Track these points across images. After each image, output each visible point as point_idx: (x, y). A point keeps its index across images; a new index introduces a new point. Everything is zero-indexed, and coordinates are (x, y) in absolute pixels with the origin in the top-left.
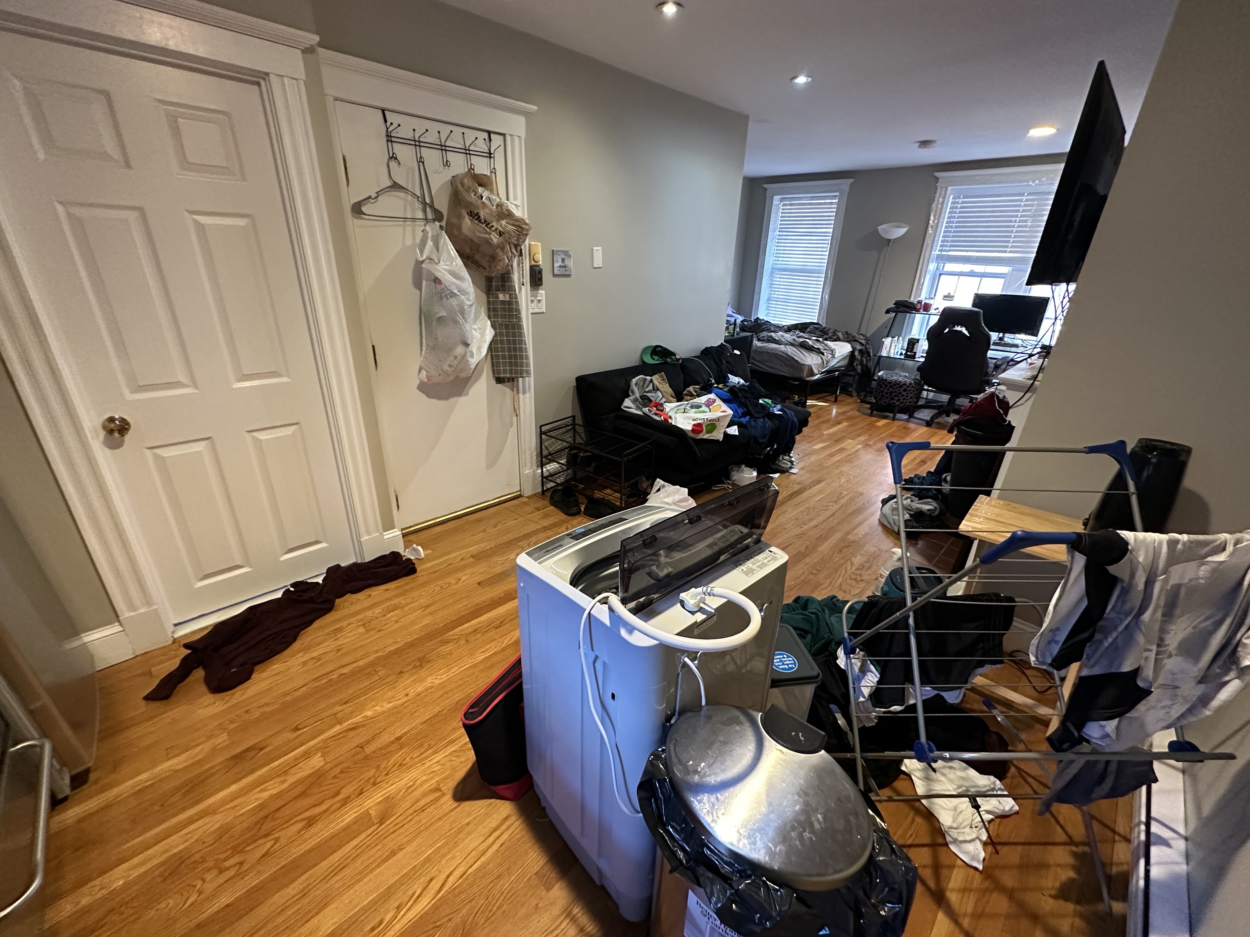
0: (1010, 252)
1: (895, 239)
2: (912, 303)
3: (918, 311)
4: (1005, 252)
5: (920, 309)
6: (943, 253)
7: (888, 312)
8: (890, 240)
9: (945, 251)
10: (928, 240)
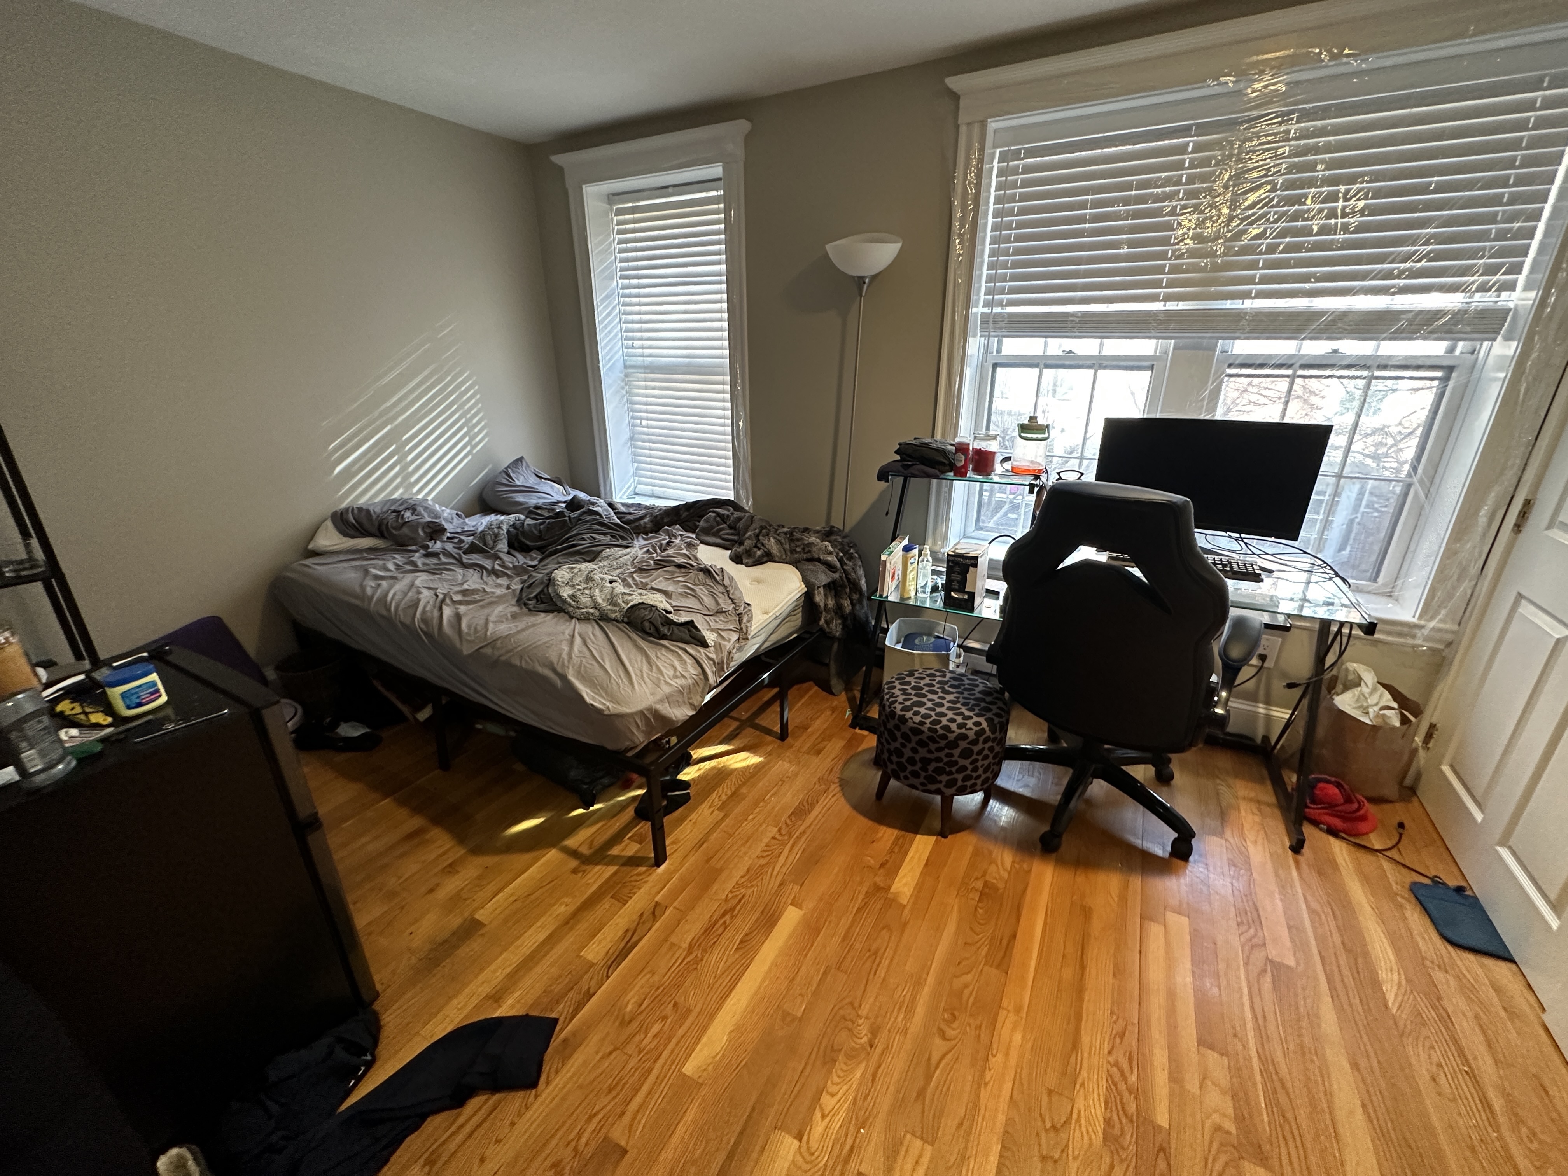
0: (1168, 298)
1: (874, 278)
2: (942, 452)
3: (961, 473)
4: (1154, 298)
5: (965, 467)
6: (997, 310)
7: (883, 476)
8: (861, 279)
9: (1000, 304)
10: (956, 277)
